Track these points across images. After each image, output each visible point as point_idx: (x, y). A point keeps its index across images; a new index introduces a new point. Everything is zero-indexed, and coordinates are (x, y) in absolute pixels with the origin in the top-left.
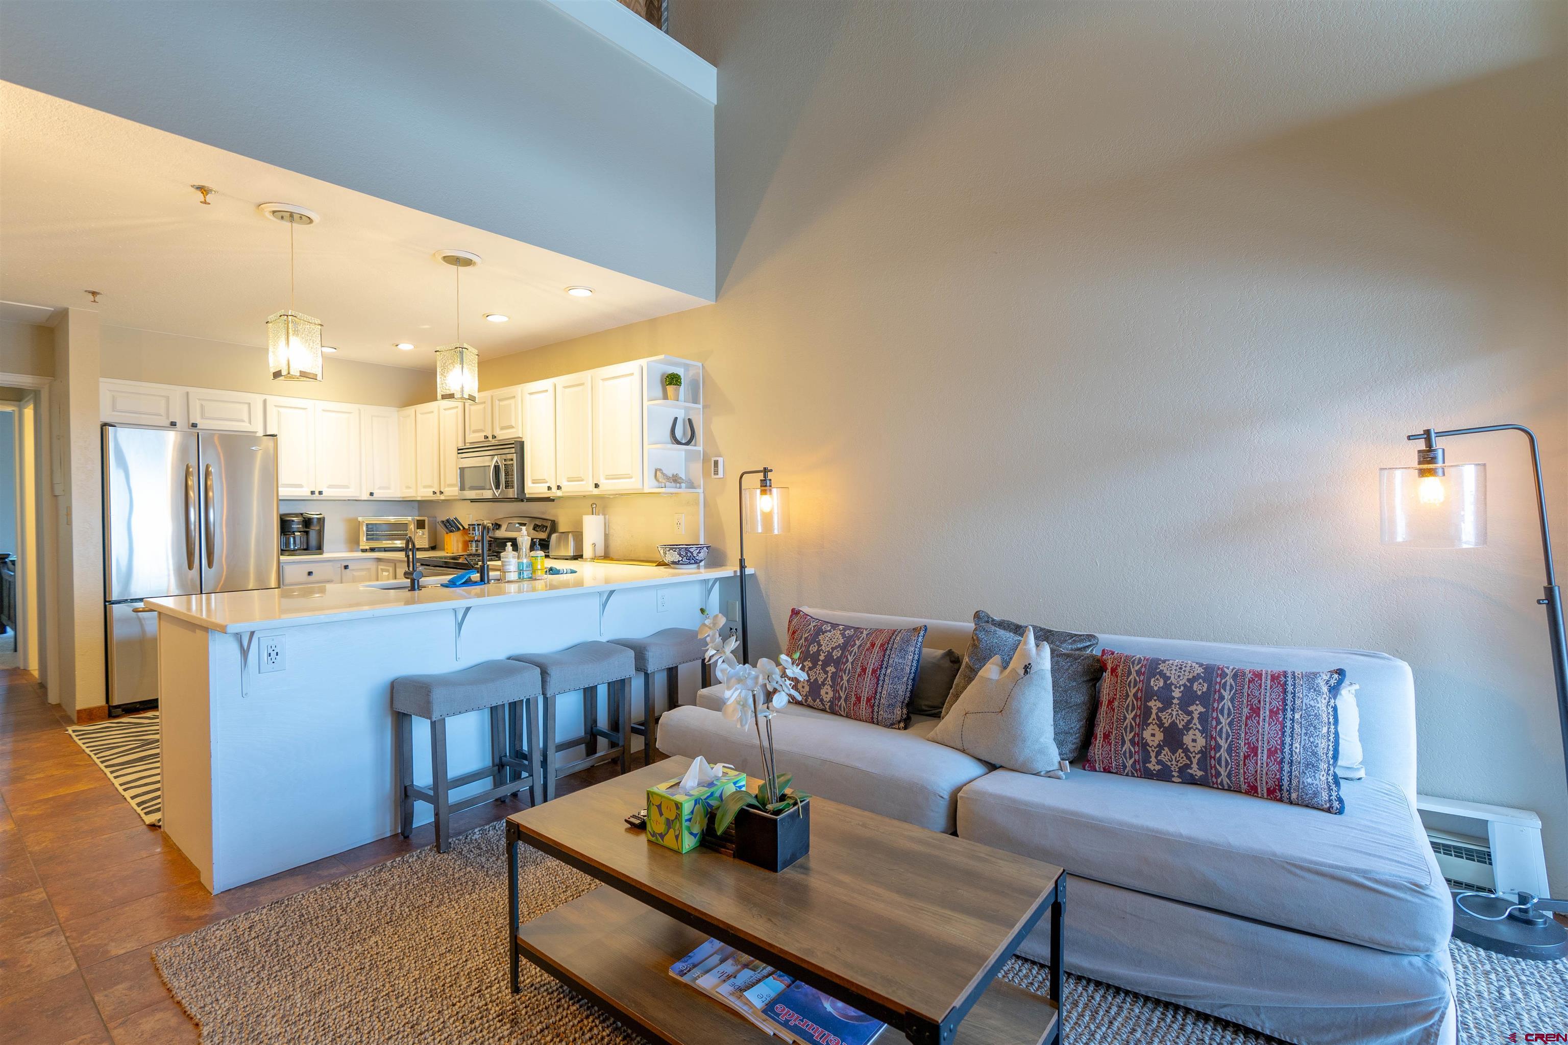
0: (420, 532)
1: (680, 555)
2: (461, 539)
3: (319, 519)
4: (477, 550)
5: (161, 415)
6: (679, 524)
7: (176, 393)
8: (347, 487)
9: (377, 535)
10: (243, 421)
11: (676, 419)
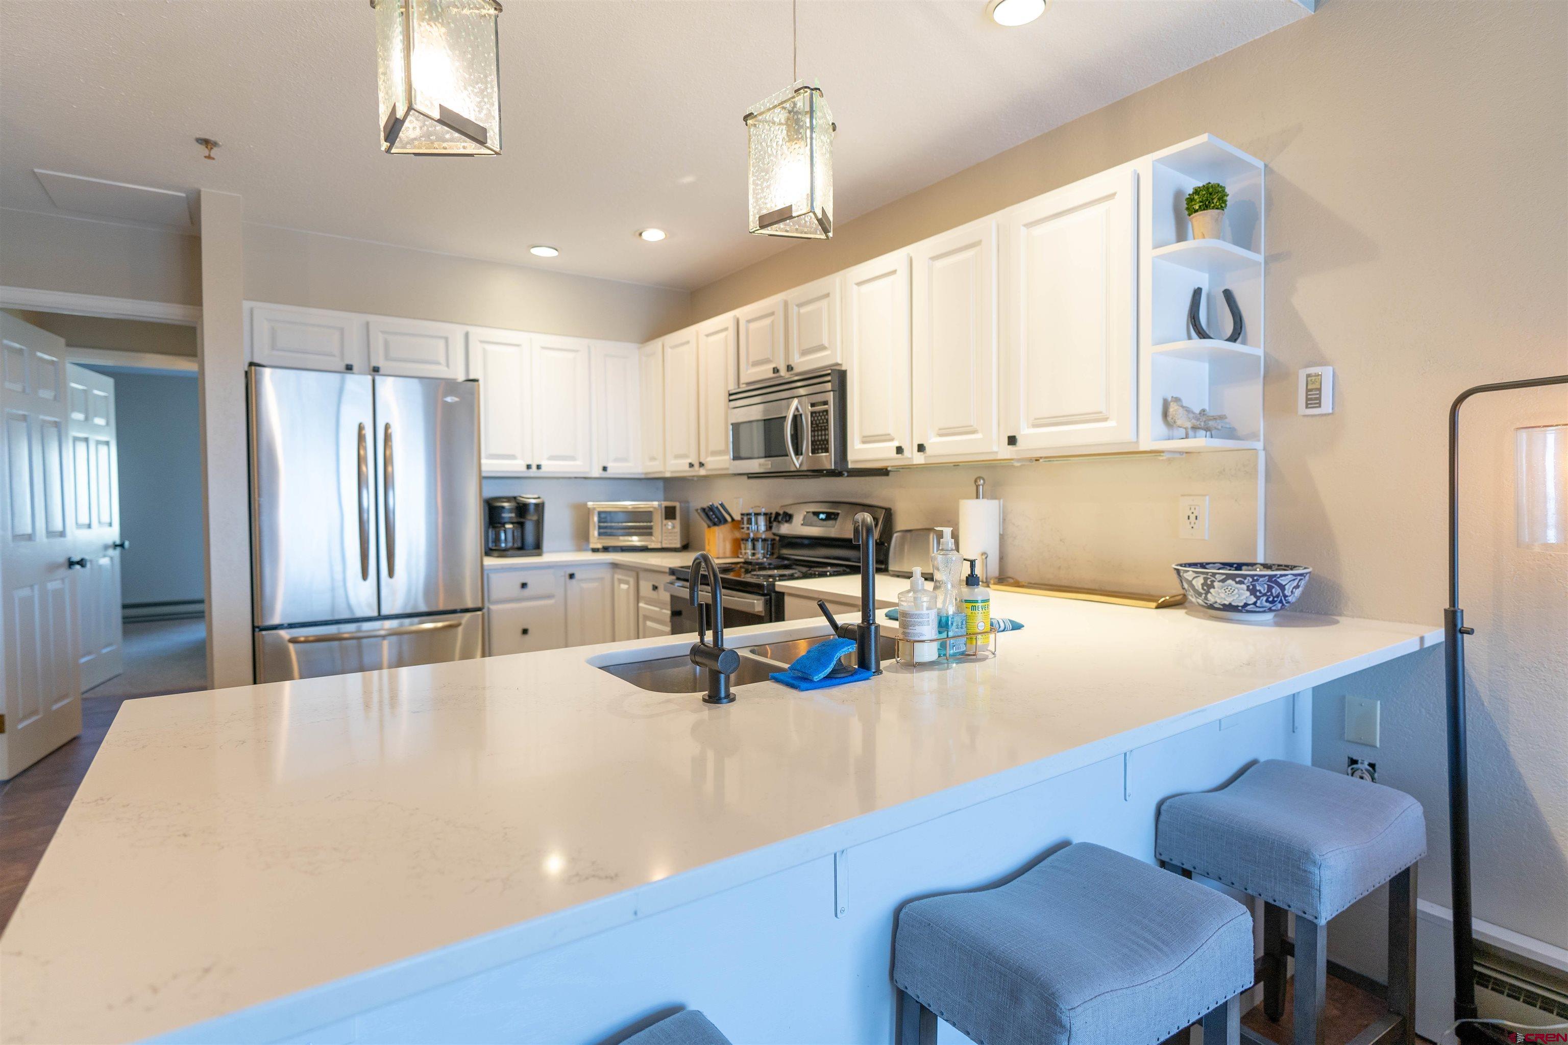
0: (670, 524)
1: (1253, 591)
2: (730, 537)
3: (537, 505)
4: (753, 554)
5: (334, 356)
6: (1193, 517)
7: (353, 321)
8: (573, 458)
9: (611, 528)
10: (438, 363)
11: (1197, 293)
